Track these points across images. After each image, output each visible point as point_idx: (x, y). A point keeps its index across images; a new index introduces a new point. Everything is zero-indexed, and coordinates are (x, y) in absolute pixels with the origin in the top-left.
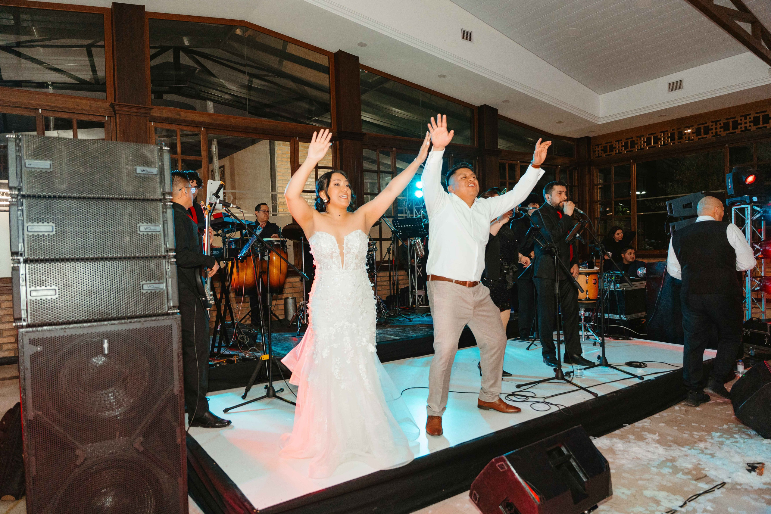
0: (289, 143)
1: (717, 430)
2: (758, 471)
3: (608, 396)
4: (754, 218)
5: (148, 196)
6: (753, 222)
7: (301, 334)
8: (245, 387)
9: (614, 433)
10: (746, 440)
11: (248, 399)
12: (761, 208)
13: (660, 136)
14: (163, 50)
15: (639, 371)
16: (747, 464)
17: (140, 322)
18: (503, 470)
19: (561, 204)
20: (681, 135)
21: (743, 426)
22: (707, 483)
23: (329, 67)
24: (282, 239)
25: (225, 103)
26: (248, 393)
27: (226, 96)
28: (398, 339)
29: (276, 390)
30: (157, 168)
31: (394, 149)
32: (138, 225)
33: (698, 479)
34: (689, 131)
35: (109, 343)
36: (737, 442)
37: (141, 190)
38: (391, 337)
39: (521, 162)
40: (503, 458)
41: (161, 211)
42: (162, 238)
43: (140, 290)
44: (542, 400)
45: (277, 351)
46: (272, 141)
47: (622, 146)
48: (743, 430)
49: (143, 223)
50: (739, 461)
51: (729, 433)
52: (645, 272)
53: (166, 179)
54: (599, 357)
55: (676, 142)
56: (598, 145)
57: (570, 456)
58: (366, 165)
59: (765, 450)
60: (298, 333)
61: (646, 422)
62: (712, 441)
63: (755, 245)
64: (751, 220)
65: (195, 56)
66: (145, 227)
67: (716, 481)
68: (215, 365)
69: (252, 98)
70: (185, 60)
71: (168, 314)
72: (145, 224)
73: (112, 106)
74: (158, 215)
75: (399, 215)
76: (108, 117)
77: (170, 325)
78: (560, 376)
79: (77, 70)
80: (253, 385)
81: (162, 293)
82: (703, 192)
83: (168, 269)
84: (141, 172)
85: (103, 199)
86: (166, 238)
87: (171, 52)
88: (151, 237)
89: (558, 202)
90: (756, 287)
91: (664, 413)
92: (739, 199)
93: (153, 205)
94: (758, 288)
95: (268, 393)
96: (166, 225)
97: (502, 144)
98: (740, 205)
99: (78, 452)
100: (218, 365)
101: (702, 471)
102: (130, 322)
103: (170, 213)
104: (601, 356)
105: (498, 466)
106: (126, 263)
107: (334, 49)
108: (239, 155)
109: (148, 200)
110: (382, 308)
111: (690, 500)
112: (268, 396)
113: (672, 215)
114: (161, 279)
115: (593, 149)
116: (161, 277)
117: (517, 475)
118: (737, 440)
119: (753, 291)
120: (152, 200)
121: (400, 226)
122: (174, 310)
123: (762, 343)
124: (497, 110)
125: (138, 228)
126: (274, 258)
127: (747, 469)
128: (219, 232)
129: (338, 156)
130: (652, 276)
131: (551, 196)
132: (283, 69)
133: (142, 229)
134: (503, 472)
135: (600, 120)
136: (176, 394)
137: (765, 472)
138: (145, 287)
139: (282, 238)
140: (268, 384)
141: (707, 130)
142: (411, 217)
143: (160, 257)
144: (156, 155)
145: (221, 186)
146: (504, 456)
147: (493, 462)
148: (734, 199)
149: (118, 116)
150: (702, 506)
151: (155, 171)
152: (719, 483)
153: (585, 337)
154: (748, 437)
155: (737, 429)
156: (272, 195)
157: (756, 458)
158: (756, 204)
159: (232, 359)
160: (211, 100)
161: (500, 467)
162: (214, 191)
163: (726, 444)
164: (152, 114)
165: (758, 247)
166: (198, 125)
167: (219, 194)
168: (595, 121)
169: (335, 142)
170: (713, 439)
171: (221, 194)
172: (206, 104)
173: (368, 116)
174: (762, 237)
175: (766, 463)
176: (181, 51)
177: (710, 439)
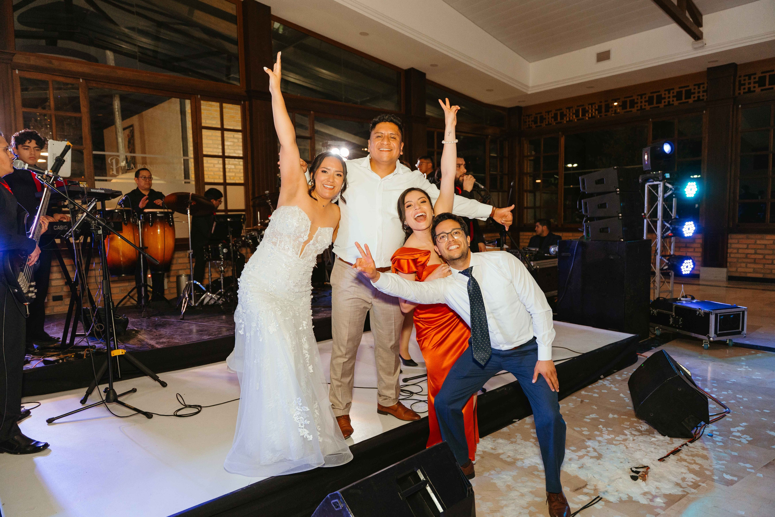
2: (641, 478)
3: (498, 391)
4: (666, 195)
6: (665, 200)
7: (185, 318)
8: (86, 389)
10: (635, 438)
11: (88, 403)
12: (672, 184)
13: (588, 108)
16: (632, 468)
18: (338, 509)
19: (461, 179)
20: (609, 107)
21: (635, 419)
22: (587, 495)
23: (236, 17)
24: (166, 210)
25: (131, 55)
26: (89, 396)
29: (118, 393)
31: (312, 112)
33: (577, 490)
34: (616, 104)
36: (625, 440)
40: (337, 494)
45: (146, 340)
46: (182, 100)
47: (552, 118)
48: (635, 424)
50: (624, 465)
51: (621, 428)
52: (557, 250)
55: (603, 114)
56: (529, 116)
57: (425, 483)
59: (652, 449)
60: (181, 317)
63: (666, 224)
64: (663, 196)
69: (159, 50)
82: (615, 167)
89: (458, 176)
90: (665, 266)
92: (652, 175)
94: (666, 267)
95: (108, 397)
97: (430, 111)
98: (653, 182)
100: (61, 361)
101: (584, 479)
105: (333, 503)
108: (149, 113)
113: (584, 191)
115: (524, 119)
118: (626, 437)
119: (661, 269)
123: (667, 323)
124: (425, 74)
126: (159, 231)
127: (630, 476)
129: (248, 118)
130: (563, 254)
132: (195, 19)
134: (338, 511)
135: (530, 90)
137: (649, 477)
139: (165, 208)
140: (107, 385)
141: (633, 104)
145: (67, 148)
146: (338, 492)
147: (328, 498)
148: (648, 175)
154: (639, 433)
155: (628, 423)
156: (184, 160)
157: (642, 460)
158: (669, 181)
159: (82, 353)
160: (111, 50)
161: (334, 505)
162: (58, 154)
163: (614, 442)
164: (14, 61)
165: (668, 225)
166: (75, 75)
167: (65, 158)
168: (524, 91)
169: (244, 101)
170: (602, 437)
171: (68, 157)
172: (105, 53)
173: (292, 76)
174: (673, 215)
175: (651, 466)
177: (599, 436)
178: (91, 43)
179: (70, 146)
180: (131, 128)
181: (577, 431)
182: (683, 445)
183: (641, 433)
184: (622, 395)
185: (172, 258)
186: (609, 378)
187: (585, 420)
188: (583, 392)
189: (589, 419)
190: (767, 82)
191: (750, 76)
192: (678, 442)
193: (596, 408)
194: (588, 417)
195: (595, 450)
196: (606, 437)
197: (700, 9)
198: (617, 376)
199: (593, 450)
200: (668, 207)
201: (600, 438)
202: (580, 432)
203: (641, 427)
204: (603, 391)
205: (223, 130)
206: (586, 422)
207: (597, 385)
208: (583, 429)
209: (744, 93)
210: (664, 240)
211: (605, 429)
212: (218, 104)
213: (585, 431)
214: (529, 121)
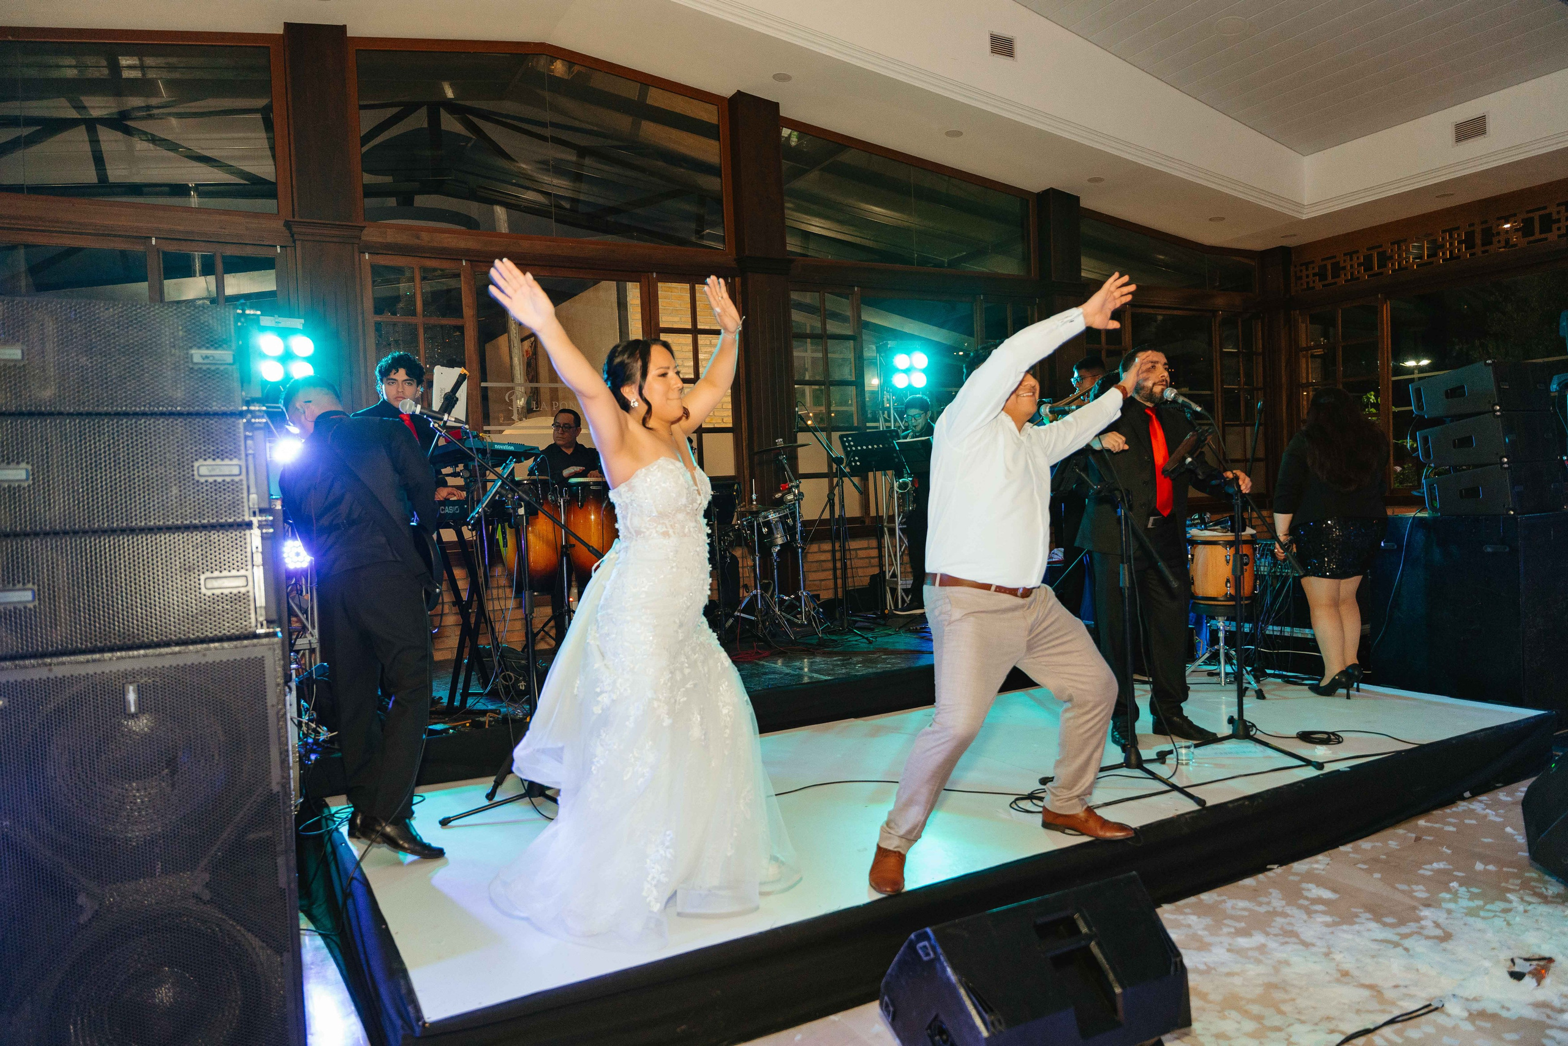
0: (639, 284)
3: (1230, 805)
9: (1241, 883)
10: (1529, 908)
11: (497, 798)
13: (1443, 239)
14: (409, 109)
15: (1320, 753)
16: (1514, 960)
18: (928, 958)
20: (1489, 235)
21: (1534, 875)
23: (718, 126)
26: (500, 789)
27: (530, 196)
28: (826, 680)
30: (233, 351)
31: (856, 289)
32: (196, 464)
34: (1507, 226)
35: (136, 691)
36: (1506, 911)
37: (201, 395)
40: (926, 933)
42: (244, 488)
43: (200, 589)
46: (621, 283)
47: (1359, 265)
48: (1533, 884)
49: (205, 459)
51: (1499, 890)
54: (1231, 720)
55: (1478, 250)
56: (1307, 264)
57: (1088, 939)
58: (799, 320)
61: (1319, 863)
65: (471, 117)
66: (212, 468)
68: (446, 731)
69: (582, 197)
70: (450, 123)
71: (256, 636)
72: (210, 461)
73: (288, 225)
74: (236, 444)
75: (868, 424)
76: (281, 247)
77: (259, 656)
78: (1133, 760)
79: (243, 158)
81: (244, 595)
82: (1489, 362)
83: (257, 548)
84: (201, 361)
87: (423, 112)
88: (221, 487)
91: (1365, 844)
93: (224, 424)
96: (250, 463)
97: (1091, 270)
99: (82, 899)
100: (453, 732)
102: (181, 652)
103: (261, 439)
104: (1236, 717)
105: (920, 948)
107: (728, 92)
109: (215, 414)
110: (814, 616)
112: (528, 794)
113: (1420, 414)
114: (242, 569)
115: (1296, 272)
116: (241, 564)
118: (1510, 906)
121: (856, 448)
122: (268, 627)
124: (1077, 199)
125: (195, 469)
127: (1508, 972)
128: (458, 470)
132: (642, 137)
133: (203, 471)
134: (928, 962)
135: (1305, 211)
136: (274, 792)
137: (1550, 979)
138: (210, 584)
141: (1547, 223)
142: (887, 427)
143: (239, 525)
144: (231, 325)
145: (461, 379)
146: (928, 930)
147: (911, 941)
149: (298, 244)
151: (229, 357)
153: (1226, 677)
154: (1540, 900)
155: (1519, 881)
157: (1540, 947)
159: (482, 719)
160: (501, 204)
162: (448, 389)
163: (1482, 913)
164: (363, 238)
166: (454, 255)
167: (457, 395)
168: (1295, 215)
169: (733, 278)
170: (1456, 902)
171: (462, 394)
172: (493, 212)
175: (1559, 958)
176: (442, 111)
177: (1450, 900)
178: (470, 195)
179: (465, 375)
181: (1403, 892)
183: (1545, 900)
184: (1509, 830)
186: (1484, 798)
187: (1421, 872)
188: (1422, 822)
189: (1432, 870)
193: (1449, 852)
194: (1428, 867)
195: (1437, 925)
196: (1464, 903)
198: (1502, 795)
199: (1433, 924)
201: (1452, 906)
202: (1410, 894)
203: (1546, 889)
204: (1467, 821)
205: (695, 332)
206: (1423, 876)
207: (1454, 809)
208: (1414, 887)
211: (1463, 890)
212: (687, 286)
213: (1420, 892)
214: (1307, 276)
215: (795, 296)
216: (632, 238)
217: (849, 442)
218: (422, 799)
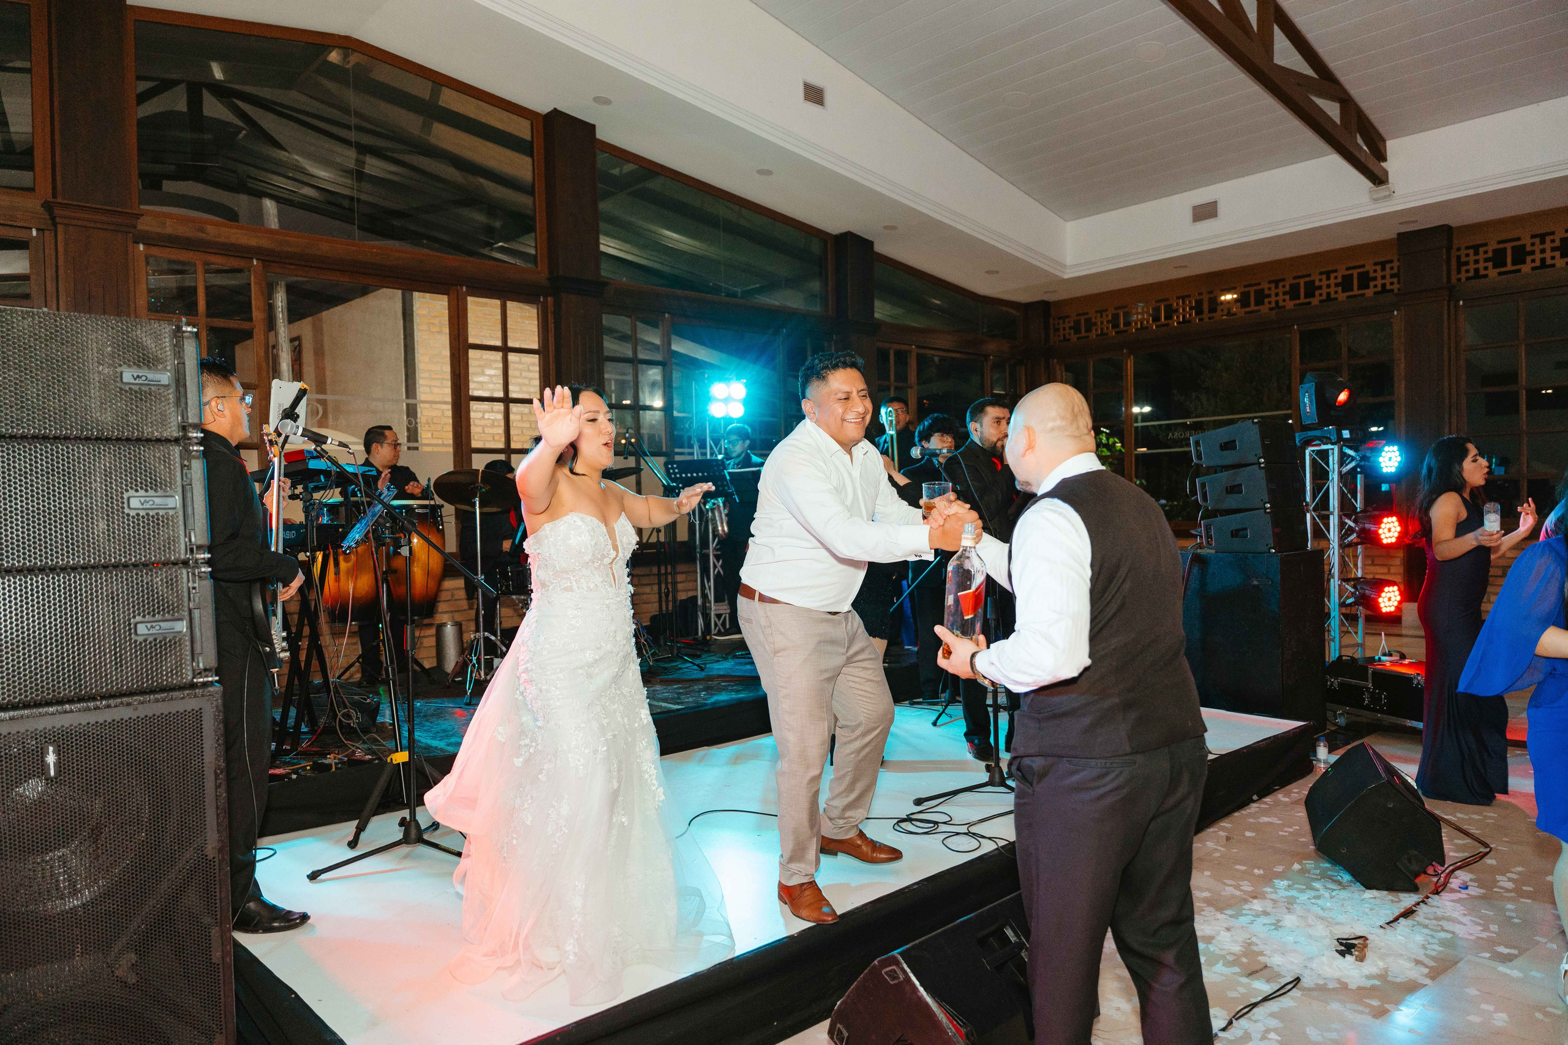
0: (445, 297)
1: (1281, 876)
2: (1357, 953)
4: (1345, 469)
5: (148, 431)
6: (1342, 476)
7: (473, 702)
8: (356, 822)
10: (1334, 894)
11: (361, 849)
12: (1356, 450)
13: (1177, 304)
14: (165, 85)
16: (1338, 939)
17: (129, 704)
18: (895, 981)
19: (999, 444)
20: (1214, 304)
21: (1328, 865)
22: (1268, 981)
23: (532, 142)
24: (433, 502)
25: (306, 206)
26: (363, 836)
29: (423, 828)
30: (168, 371)
31: (667, 315)
33: (1252, 974)
34: (1229, 297)
35: (58, 753)
36: (1318, 897)
37: (133, 418)
38: (664, 704)
39: (918, 347)
40: (894, 958)
41: (178, 465)
42: (181, 523)
43: (130, 634)
44: (964, 829)
45: (423, 740)
46: (407, 292)
47: (1108, 322)
48: (1329, 873)
49: (137, 491)
50: (1324, 934)
51: (1305, 880)
53: (189, 395)
55: (1206, 315)
56: (1063, 318)
58: (611, 346)
59: (1367, 910)
60: (466, 699)
62: (1274, 896)
63: (1346, 520)
64: (1340, 472)
66: (142, 500)
67: (1284, 977)
68: (288, 775)
69: (363, 197)
70: (213, 108)
71: (192, 686)
72: (142, 493)
73: (47, 206)
74: (170, 473)
75: (677, 450)
76: (38, 230)
77: (197, 709)
78: (997, 779)
80: (373, 816)
81: (180, 640)
83: (194, 588)
84: (133, 381)
85: (45, 438)
86: (190, 521)
87: (181, 89)
88: (156, 521)
89: (995, 439)
90: (1348, 598)
92: (1318, 433)
93: (158, 451)
94: (1351, 600)
95: (406, 834)
96: (189, 495)
97: (882, 311)
98: (1319, 445)
100: (294, 776)
101: (1260, 958)
102: (109, 706)
103: (198, 468)
105: (886, 973)
106: (99, 579)
107: (542, 105)
108: (334, 316)
109: (148, 440)
110: (644, 645)
111: (1238, 1016)
112: (406, 840)
113: (1199, 462)
114: (178, 612)
115: (1054, 325)
116: (178, 606)
117: (921, 989)
118: (1317, 893)
119: (1342, 605)
120: (158, 440)
122: (207, 676)
123: (1358, 703)
124: (871, 243)
125: (125, 501)
127: (1337, 951)
128: (297, 492)
129: (551, 326)
131: (981, 426)
132: (433, 140)
133: (135, 503)
134: (895, 985)
135: (1068, 271)
136: (210, 857)
137: (1369, 954)
138: (142, 629)
140: (406, 813)
141: (1261, 297)
143: (175, 564)
144: (167, 342)
145: (302, 393)
146: (895, 952)
147: (875, 967)
148: (1311, 433)
149: (60, 228)
150: (1260, 1027)
151: (165, 378)
152: (1290, 979)
154: (1340, 887)
155: (1318, 872)
156: (408, 405)
157: (1353, 927)
158: (1348, 443)
159: (325, 761)
160: (272, 197)
161: (889, 976)
162: (287, 405)
163: (1299, 902)
164: (140, 227)
165: (1351, 523)
166: (245, 252)
167: (297, 409)
168: (1059, 274)
169: (545, 297)
170: (1276, 893)
171: (303, 409)
172: (262, 205)
173: (612, 245)
174: (1358, 506)
175: (1371, 936)
176: (204, 91)
177: (1272, 893)
178: (240, 187)
179: (305, 389)
180: (296, 343)
181: (1233, 886)
182: (1418, 904)
185: (439, 589)
186: (1267, 799)
188: (1226, 824)
190: (1509, 260)
191: (1476, 248)
192: (1408, 900)
196: (1283, 893)
197: (1382, 130)
198: (1281, 796)
200: (1348, 492)
202: (1238, 888)
203: (1339, 877)
204: (1261, 820)
205: (505, 349)
207: (1248, 811)
208: (1241, 883)
209: (1468, 279)
210: (1343, 552)
211: (1278, 881)
212: (498, 302)
213: (1247, 887)
214: (1064, 329)
215: (607, 320)
216: (423, 246)
217: (673, 468)
218: (271, 852)
